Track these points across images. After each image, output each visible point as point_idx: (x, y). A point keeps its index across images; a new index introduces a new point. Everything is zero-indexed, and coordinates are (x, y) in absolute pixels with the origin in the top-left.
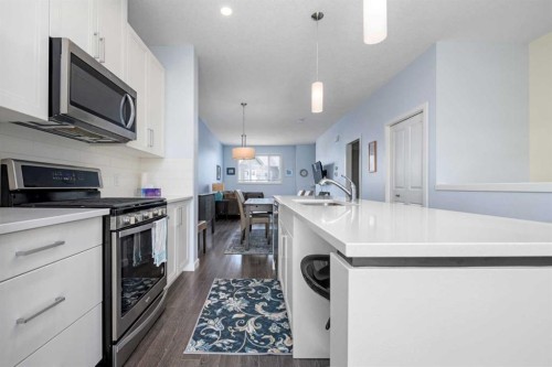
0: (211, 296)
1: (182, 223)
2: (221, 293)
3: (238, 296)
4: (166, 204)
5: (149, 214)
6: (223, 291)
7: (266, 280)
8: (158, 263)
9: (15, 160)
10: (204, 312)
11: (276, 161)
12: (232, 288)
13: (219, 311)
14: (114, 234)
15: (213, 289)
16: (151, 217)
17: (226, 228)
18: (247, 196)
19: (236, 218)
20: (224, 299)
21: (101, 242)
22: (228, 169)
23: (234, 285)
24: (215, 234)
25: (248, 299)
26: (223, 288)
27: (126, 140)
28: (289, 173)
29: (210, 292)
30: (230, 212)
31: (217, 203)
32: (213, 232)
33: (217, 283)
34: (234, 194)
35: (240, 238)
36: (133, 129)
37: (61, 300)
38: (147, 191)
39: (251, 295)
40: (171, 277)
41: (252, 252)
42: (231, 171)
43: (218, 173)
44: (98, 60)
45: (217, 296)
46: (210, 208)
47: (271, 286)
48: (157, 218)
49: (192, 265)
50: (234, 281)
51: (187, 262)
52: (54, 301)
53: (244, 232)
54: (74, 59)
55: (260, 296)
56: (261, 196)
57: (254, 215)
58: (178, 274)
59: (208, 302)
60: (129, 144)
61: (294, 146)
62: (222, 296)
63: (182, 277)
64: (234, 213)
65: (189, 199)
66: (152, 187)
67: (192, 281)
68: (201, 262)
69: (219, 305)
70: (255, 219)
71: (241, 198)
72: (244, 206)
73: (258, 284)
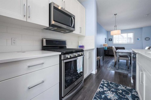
0: (100, 87)
1: (90, 57)
2: (104, 87)
3: (112, 91)
4: (83, 51)
5: (76, 54)
6: (106, 86)
7: (128, 88)
8: (79, 72)
9: (44, 38)
10: (97, 94)
11: (131, 35)
12: (110, 86)
13: (103, 96)
14: (62, 61)
15: (102, 84)
16: (77, 55)
17: (108, 59)
18: (117, 48)
19: (112, 56)
20: (106, 91)
21: (59, 63)
22: (109, 39)
23: (111, 85)
24: (104, 61)
25: (117, 95)
26: (106, 85)
27: (72, 31)
28: (138, 39)
29: (100, 85)
30: (110, 54)
31: (105, 51)
32: (103, 60)
33: (103, 82)
34: (112, 47)
35: (114, 64)
36: (74, 27)
37: (43, 82)
38: (80, 47)
39: (119, 93)
40: (85, 76)
41: (120, 71)
42: (111, 40)
43: (106, 41)
44: (63, 8)
45: (103, 88)
46: (102, 52)
47: (131, 92)
48: (79, 56)
49: (94, 72)
50: (111, 83)
51: (93, 70)
52: (41, 82)
53: (116, 62)
54: (54, 7)
55: (125, 96)
56: (124, 48)
57: (121, 56)
58: (89, 74)
59: (99, 90)
60: (74, 32)
61: (141, 28)
62: (105, 89)
63: (90, 76)
64: (112, 54)
65: (93, 49)
66: (81, 45)
67: (94, 77)
68: (98, 71)
69: (103, 93)
70: (121, 58)
71: (114, 49)
72: (116, 52)
73: (123, 88)
